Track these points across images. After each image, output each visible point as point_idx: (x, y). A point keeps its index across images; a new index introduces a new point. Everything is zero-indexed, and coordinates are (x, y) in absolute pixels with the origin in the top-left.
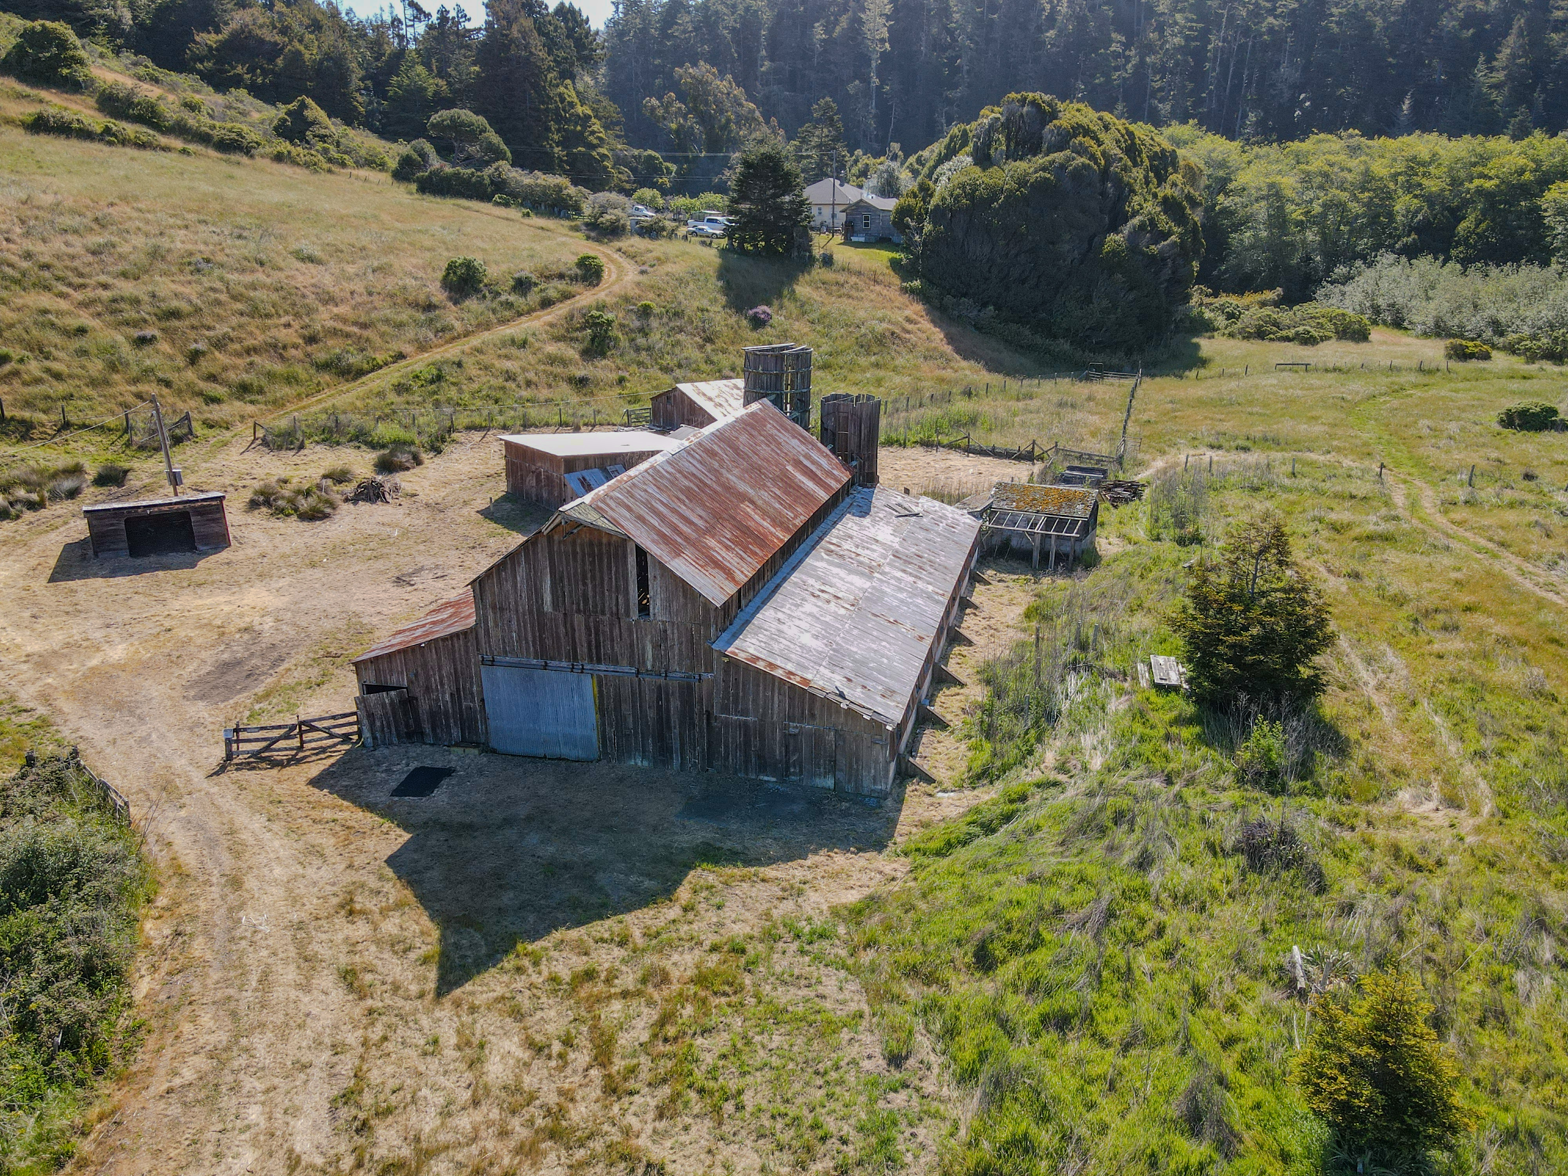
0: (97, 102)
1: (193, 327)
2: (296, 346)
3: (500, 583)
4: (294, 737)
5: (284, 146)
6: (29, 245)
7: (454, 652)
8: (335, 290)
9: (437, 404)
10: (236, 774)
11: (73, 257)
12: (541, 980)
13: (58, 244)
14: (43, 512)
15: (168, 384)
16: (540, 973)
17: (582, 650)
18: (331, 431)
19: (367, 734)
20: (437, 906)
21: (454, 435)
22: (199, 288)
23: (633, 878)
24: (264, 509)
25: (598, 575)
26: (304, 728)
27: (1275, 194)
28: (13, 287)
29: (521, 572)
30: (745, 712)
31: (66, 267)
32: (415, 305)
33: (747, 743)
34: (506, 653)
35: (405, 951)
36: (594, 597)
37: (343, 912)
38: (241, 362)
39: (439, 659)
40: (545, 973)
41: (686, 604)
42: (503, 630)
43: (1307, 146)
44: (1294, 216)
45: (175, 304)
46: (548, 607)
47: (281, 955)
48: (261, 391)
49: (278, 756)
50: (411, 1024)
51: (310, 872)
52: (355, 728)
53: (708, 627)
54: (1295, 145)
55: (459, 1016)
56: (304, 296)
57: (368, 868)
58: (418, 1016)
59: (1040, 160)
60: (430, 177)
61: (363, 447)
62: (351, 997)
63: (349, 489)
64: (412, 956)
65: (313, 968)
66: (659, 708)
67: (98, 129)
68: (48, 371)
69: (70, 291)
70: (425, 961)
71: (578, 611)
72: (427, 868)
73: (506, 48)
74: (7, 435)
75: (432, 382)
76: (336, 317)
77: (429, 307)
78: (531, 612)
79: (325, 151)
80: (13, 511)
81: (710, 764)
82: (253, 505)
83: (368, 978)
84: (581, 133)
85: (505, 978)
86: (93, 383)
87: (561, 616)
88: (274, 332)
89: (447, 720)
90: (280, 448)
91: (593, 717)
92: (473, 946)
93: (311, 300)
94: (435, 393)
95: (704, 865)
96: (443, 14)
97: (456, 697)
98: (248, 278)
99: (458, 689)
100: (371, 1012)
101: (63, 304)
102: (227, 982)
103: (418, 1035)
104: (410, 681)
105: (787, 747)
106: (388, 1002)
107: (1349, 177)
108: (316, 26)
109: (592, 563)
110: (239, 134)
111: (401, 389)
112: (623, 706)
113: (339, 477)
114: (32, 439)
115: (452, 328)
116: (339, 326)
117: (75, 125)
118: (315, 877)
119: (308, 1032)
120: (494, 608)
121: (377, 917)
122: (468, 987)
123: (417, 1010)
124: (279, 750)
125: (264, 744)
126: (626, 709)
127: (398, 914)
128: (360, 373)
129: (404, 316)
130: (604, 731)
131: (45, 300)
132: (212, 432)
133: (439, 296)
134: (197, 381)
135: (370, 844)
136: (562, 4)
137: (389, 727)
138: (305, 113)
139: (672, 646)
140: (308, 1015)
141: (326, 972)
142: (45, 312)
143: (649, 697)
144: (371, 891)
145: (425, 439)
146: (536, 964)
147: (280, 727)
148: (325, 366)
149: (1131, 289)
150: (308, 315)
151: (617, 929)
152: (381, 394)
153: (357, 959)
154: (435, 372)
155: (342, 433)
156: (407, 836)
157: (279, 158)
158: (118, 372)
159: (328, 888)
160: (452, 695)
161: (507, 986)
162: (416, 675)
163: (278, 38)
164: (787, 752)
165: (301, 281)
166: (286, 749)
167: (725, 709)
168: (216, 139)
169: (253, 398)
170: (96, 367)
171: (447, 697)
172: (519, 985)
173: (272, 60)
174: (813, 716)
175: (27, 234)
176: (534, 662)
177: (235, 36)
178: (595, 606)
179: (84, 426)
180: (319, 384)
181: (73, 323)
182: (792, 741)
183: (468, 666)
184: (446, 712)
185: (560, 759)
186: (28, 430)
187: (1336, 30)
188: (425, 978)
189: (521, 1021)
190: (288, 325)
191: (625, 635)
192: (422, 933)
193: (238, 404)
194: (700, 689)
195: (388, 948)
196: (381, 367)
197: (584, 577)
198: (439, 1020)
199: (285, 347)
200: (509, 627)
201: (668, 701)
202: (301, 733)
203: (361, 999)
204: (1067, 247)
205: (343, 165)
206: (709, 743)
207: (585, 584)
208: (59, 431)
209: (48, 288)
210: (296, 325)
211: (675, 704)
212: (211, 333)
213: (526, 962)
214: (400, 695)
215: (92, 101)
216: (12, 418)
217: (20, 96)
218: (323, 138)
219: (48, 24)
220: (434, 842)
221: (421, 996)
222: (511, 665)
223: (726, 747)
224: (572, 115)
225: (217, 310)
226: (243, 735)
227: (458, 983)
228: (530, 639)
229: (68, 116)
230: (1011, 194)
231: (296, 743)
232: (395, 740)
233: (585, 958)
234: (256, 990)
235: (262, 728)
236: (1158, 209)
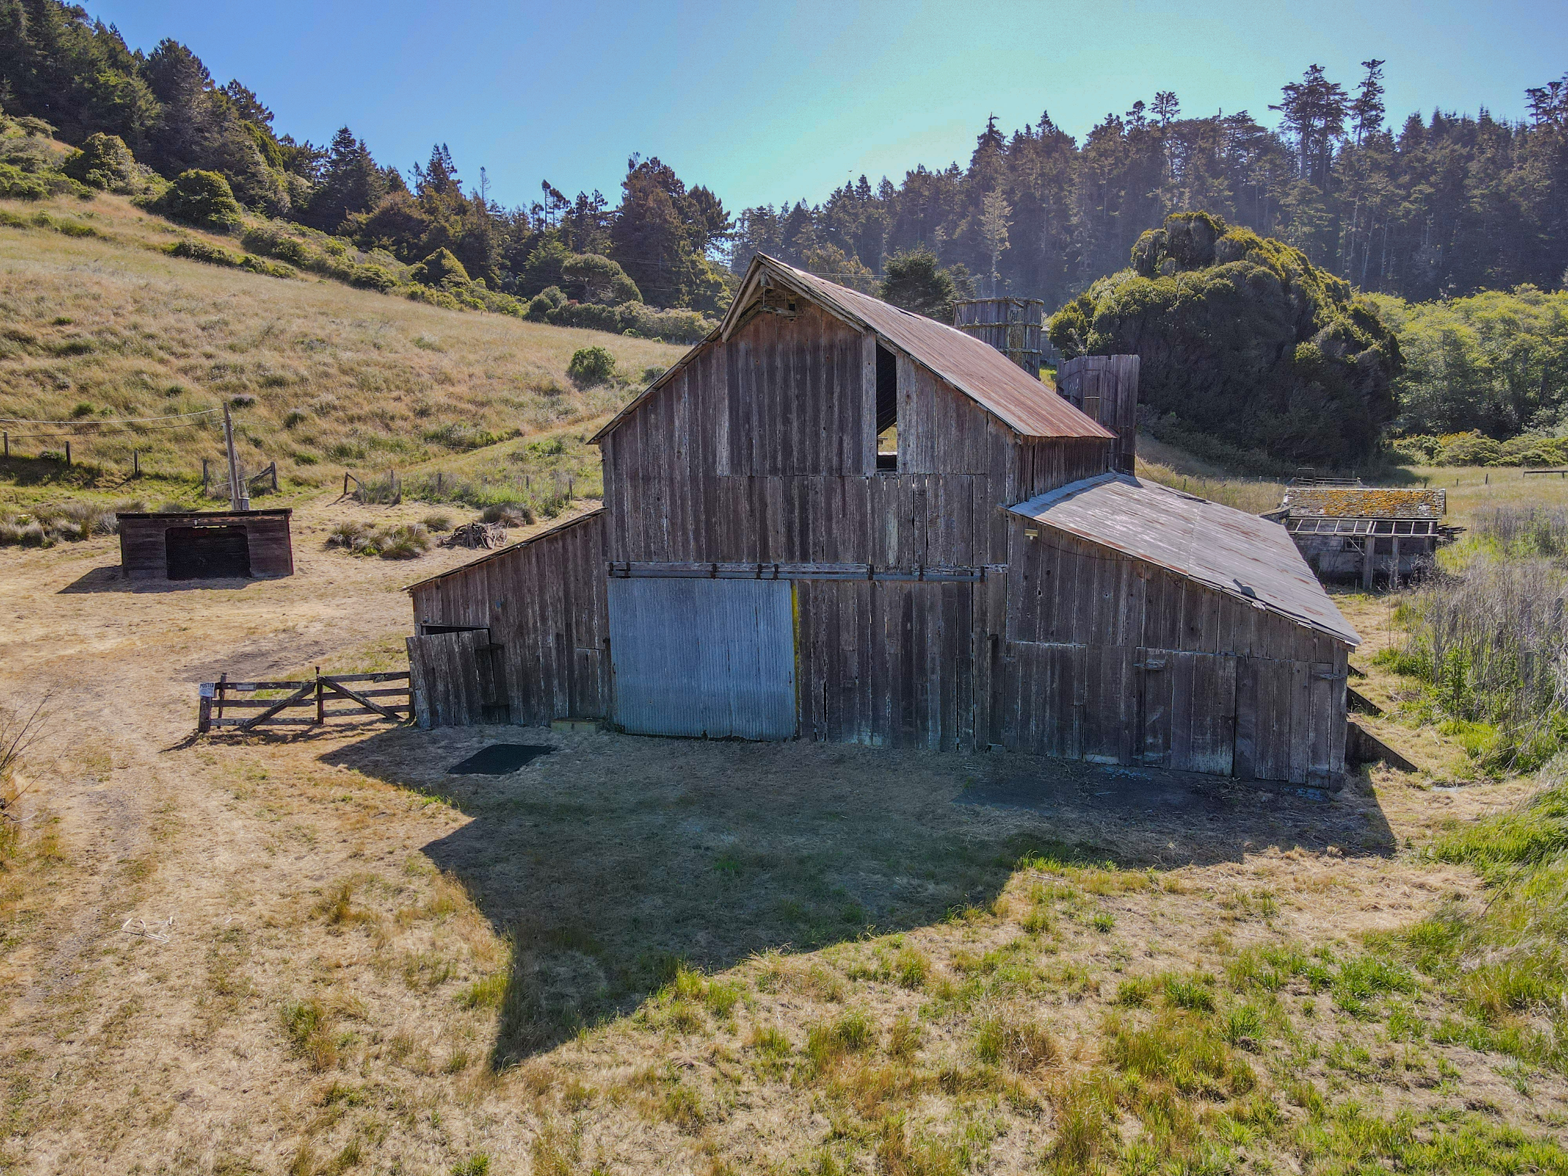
0: (243, 243)
1: (296, 395)
2: (405, 419)
3: (646, 434)
4: (310, 703)
5: (419, 288)
6: (135, 319)
7: (566, 560)
8: (454, 374)
9: (554, 475)
10: (211, 749)
11: (180, 331)
12: (737, 1044)
13: (171, 320)
14: (83, 543)
15: (257, 443)
16: (732, 1032)
17: (777, 540)
18: (432, 490)
19: (422, 705)
20: (510, 914)
21: (573, 503)
22: (309, 362)
23: (900, 881)
24: (342, 549)
25: (809, 402)
26: (326, 690)
27: (1452, 342)
28: (111, 352)
29: (682, 411)
30: (1064, 634)
31: (173, 339)
32: (538, 389)
33: (1065, 694)
34: (649, 555)
35: (432, 984)
36: (802, 442)
37: (323, 918)
38: (343, 429)
39: (542, 575)
40: (745, 1033)
41: (961, 442)
42: (647, 515)
43: (1478, 300)
44: (1477, 363)
45: (280, 373)
46: (723, 468)
47: (173, 981)
48: (361, 455)
49: (278, 729)
50: (423, 1128)
51: (282, 863)
52: (404, 700)
53: (1000, 479)
54: (1464, 302)
55: (541, 1115)
56: (419, 375)
57: (390, 859)
58: (443, 1110)
59: (1215, 269)
60: (560, 313)
61: (467, 507)
62: (294, 1067)
63: (446, 535)
64: (447, 991)
65: (231, 1008)
66: (907, 636)
67: (239, 261)
68: (130, 425)
69: (172, 359)
70: (474, 1002)
71: (774, 471)
72: (497, 860)
73: (641, 217)
74: (69, 481)
75: (551, 453)
76: (450, 395)
77: (552, 392)
78: (694, 479)
79: (458, 295)
80: (46, 539)
81: (995, 736)
82: (332, 544)
83: (344, 1028)
84: (711, 298)
85: (653, 1040)
86: (177, 439)
87: (745, 481)
88: (383, 403)
89: (549, 684)
90: (372, 501)
91: (789, 659)
92: (579, 978)
93: (426, 378)
94: (552, 463)
95: (1040, 863)
96: (582, 201)
97: (565, 641)
98: (361, 356)
99: (568, 626)
100: (331, 1096)
101: (161, 369)
102: (39, 1024)
103: (435, 1153)
104: (495, 618)
105: (1141, 697)
106: (378, 1077)
107: (1537, 323)
108: (462, 209)
109: (801, 384)
110: (377, 274)
111: (516, 457)
112: (844, 636)
113: (436, 525)
114: (96, 487)
115: (574, 411)
116: (454, 402)
117: (215, 255)
118: (286, 869)
119: (172, 1135)
120: (633, 477)
121: (389, 926)
122: (566, 1052)
123: (441, 1096)
124: (284, 722)
125: (262, 710)
126: (849, 641)
127: (430, 924)
128: (473, 446)
129: (527, 397)
130: (807, 686)
131: (142, 363)
132: (299, 489)
133: (564, 382)
134: (290, 442)
135: (399, 829)
136: (696, 187)
137: (457, 696)
138: (443, 262)
139: (933, 522)
140: (183, 1097)
141: (255, 1015)
142: (139, 373)
143: (889, 620)
144: (386, 888)
145: (539, 502)
146: (721, 1013)
147: (287, 685)
148: (436, 438)
149: (1333, 399)
150: (421, 391)
151: (894, 957)
152: (495, 461)
153: (329, 993)
154: (554, 444)
155: (445, 493)
156: (466, 820)
157: (413, 297)
158: (205, 429)
159: (307, 883)
160: (558, 636)
161: (658, 1055)
162: (504, 606)
163: (425, 217)
164: (1141, 703)
165: (416, 362)
166: (294, 722)
167: (1026, 630)
168: (353, 277)
169: (350, 461)
170: (184, 422)
171: (551, 640)
172: (687, 1055)
173: (417, 236)
174: (1192, 632)
175: (139, 311)
176: (696, 566)
177: (385, 212)
178: (803, 459)
179: (158, 477)
180: (426, 453)
181: (166, 384)
182: (1151, 683)
183: (588, 584)
184: (547, 670)
185: (729, 739)
186: (93, 478)
187: (1479, 209)
188: (471, 1034)
189: (696, 1132)
190: (398, 399)
191: (852, 507)
192: (474, 954)
193: (332, 466)
194: (983, 594)
195: (397, 976)
196: (495, 443)
197: (787, 409)
198: (494, 1121)
199: (392, 418)
200: (658, 509)
201: (922, 622)
202: (321, 698)
203: (316, 1070)
204: (1254, 353)
205: (475, 307)
206: (994, 696)
207: (787, 421)
208: (128, 480)
209: (149, 354)
210: (407, 399)
211: (934, 625)
212: (312, 401)
213: (699, 1010)
214: (476, 639)
215: (237, 242)
216: (79, 465)
217: (165, 230)
218: (457, 284)
219: (203, 173)
220: (513, 827)
221: (456, 1068)
222: (654, 575)
223: (1026, 700)
224: (702, 281)
225: (324, 381)
226: (230, 694)
227: (544, 1044)
228: (691, 527)
229: (208, 248)
230: (1187, 299)
231: (311, 712)
232: (465, 717)
233: (833, 1007)
234: (92, 1041)
235: (262, 686)
236: (1351, 321)
